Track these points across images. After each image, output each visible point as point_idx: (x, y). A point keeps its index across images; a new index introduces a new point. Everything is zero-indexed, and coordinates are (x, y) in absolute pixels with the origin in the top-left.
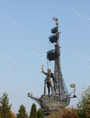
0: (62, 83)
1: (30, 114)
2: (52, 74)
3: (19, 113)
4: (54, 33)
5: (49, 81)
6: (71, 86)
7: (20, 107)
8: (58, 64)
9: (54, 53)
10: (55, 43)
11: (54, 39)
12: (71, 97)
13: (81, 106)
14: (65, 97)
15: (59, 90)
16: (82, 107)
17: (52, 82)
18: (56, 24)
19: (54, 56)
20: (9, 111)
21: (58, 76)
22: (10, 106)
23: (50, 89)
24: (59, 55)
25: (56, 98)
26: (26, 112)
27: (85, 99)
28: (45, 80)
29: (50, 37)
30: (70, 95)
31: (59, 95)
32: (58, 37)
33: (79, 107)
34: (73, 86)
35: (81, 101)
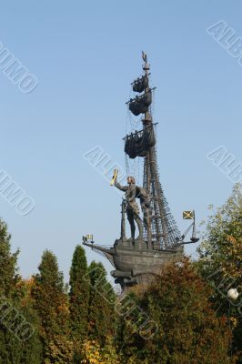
0: (163, 211)
1: (70, 274)
2: (138, 190)
3: (39, 272)
4: (140, 91)
5: (132, 205)
6: (184, 215)
7: (44, 258)
8: (151, 164)
9: (141, 138)
10: (142, 116)
11: (140, 106)
12: (185, 240)
13: (207, 253)
14: (171, 243)
15: (157, 227)
16: (209, 256)
17: (140, 207)
18: (144, 69)
19: (140, 146)
20: (12, 268)
21: (153, 193)
22: (15, 255)
23: (136, 224)
24: (153, 144)
25: (150, 244)
26: (59, 270)
27: (217, 236)
28: (123, 205)
29: (131, 100)
30: (183, 237)
31: (158, 237)
32: (148, 100)
33: (202, 257)
34: (189, 215)
35: (207, 239)
